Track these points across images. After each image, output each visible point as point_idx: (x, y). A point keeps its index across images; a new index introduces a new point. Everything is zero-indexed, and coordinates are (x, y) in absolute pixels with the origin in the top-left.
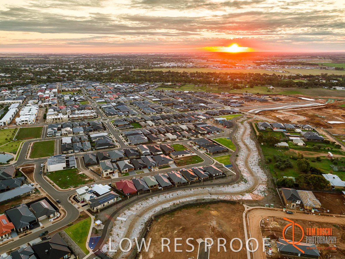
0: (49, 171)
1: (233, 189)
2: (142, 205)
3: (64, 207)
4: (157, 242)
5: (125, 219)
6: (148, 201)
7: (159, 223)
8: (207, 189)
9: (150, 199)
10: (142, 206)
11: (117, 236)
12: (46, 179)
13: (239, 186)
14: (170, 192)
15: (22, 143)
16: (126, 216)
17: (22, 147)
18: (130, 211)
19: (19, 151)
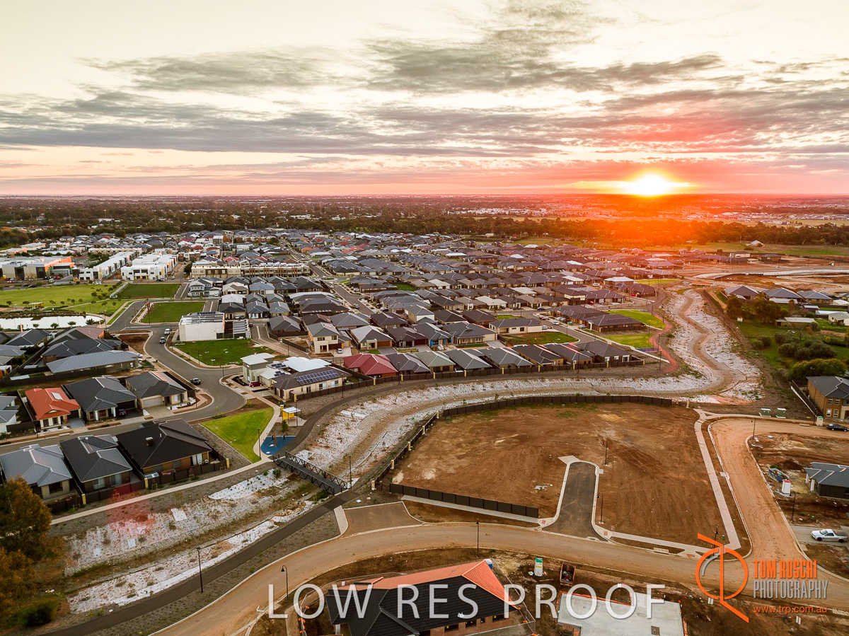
0: (181, 340)
1: (663, 385)
2: (409, 397)
3: (210, 391)
4: (447, 455)
5: (363, 416)
6: (426, 393)
7: (455, 425)
8: (588, 381)
9: (433, 390)
10: (408, 399)
11: (338, 441)
12: (172, 350)
13: (678, 381)
14: (486, 382)
15: (129, 304)
16: (364, 411)
17: (127, 308)
18: (375, 405)
19: (120, 313)
